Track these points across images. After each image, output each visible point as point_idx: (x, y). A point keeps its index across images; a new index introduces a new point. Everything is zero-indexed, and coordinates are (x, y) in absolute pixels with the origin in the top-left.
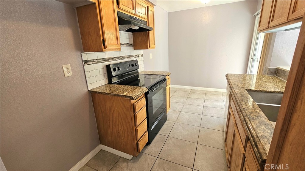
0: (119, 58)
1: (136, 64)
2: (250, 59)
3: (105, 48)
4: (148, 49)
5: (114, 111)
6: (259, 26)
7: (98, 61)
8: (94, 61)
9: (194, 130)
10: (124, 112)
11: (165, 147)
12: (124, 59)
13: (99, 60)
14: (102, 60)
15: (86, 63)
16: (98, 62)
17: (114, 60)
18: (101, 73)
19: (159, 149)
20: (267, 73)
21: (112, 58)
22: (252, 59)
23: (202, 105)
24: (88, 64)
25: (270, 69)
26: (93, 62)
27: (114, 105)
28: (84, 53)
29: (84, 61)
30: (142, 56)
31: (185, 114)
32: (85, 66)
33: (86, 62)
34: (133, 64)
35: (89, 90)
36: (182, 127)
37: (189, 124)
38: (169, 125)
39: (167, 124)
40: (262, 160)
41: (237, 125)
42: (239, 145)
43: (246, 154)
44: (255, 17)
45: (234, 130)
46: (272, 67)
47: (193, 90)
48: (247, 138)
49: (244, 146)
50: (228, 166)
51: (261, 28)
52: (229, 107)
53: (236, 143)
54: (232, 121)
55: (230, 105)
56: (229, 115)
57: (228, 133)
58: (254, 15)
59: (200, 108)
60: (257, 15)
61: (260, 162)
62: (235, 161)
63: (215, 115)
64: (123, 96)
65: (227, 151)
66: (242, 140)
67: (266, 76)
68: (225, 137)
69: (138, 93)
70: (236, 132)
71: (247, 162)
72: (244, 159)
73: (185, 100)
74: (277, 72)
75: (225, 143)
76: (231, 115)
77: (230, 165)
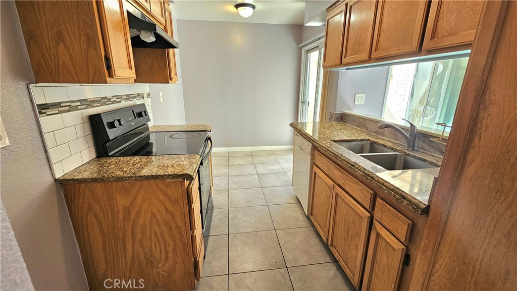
0: (112, 100)
1: (145, 112)
2: (300, 103)
3: (111, 75)
4: (169, 83)
5: (138, 214)
6: (324, 61)
7: (71, 107)
8: (62, 105)
9: (262, 212)
10: (166, 209)
11: (232, 252)
12: (120, 102)
13: (73, 104)
14: (79, 104)
15: (43, 111)
16: (71, 109)
17: (102, 105)
18: (80, 134)
19: (225, 260)
20: (333, 119)
21: (98, 99)
22: (303, 102)
23: (254, 172)
24: (48, 113)
25: (336, 114)
26: (61, 109)
27: (139, 201)
28: (37, 85)
29: (38, 105)
30: (149, 95)
31: (237, 192)
32: (43, 120)
33: (43, 108)
34: (141, 113)
35: (56, 180)
36: (243, 213)
37: (251, 205)
38: (221, 216)
39: (216, 216)
40: (421, 209)
41: (339, 186)
42: (355, 209)
43: (377, 214)
44: (301, 49)
45: (337, 194)
46: (338, 112)
47: (232, 152)
48: (372, 195)
49: (368, 207)
50: (329, 244)
51: (328, 63)
52: (313, 166)
53: (342, 209)
54: (324, 184)
55: (313, 164)
56: (313, 177)
57: (314, 202)
58: (300, 46)
59: (253, 178)
60: (304, 46)
61: (420, 213)
62: (346, 232)
63: (277, 184)
64: (166, 177)
65: (320, 225)
66: (360, 201)
67: (333, 123)
68: (310, 209)
69: (193, 166)
70: (343, 194)
71: (379, 224)
72: (369, 222)
73: (226, 170)
74: (343, 118)
75: (310, 217)
76: (316, 177)
77: (332, 241)
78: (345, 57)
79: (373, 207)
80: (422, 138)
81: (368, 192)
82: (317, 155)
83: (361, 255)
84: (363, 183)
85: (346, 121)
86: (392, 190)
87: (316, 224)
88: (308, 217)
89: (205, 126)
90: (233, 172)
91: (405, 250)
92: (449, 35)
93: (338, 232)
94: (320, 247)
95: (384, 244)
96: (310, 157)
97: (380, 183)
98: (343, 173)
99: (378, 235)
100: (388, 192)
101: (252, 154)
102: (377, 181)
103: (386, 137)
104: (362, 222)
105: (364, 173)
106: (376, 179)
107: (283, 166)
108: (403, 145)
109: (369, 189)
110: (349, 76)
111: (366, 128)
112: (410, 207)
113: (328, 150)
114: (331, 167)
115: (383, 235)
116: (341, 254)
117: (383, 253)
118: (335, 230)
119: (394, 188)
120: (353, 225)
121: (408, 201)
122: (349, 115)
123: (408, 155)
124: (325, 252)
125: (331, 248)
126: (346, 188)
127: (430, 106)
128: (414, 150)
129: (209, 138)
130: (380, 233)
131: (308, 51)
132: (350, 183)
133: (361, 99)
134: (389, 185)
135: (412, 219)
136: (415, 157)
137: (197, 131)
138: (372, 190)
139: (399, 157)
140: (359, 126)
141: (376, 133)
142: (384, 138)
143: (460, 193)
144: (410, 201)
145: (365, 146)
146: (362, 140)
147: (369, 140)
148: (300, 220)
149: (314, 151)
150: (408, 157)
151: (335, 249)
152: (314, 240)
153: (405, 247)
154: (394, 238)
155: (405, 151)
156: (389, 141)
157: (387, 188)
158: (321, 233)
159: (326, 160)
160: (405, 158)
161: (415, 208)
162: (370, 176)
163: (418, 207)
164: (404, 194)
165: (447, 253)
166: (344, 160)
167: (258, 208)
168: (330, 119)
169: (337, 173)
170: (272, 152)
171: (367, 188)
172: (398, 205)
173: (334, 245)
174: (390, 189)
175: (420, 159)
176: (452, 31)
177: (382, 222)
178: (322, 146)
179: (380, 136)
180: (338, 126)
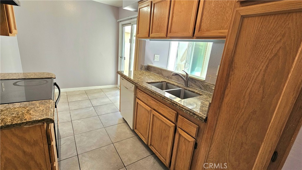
4: (9, 35)
9: (101, 133)
20: (143, 69)
22: (121, 57)
25: (144, 66)
37: (92, 130)
38: (69, 143)
39: (64, 143)
40: (204, 119)
41: (154, 110)
42: (166, 123)
43: (179, 124)
44: (118, 23)
45: (153, 115)
46: (146, 65)
47: (69, 92)
48: (176, 114)
49: (173, 121)
50: (149, 144)
51: (140, 35)
52: (136, 99)
53: (157, 123)
54: (144, 109)
55: (136, 97)
56: (136, 106)
57: (137, 121)
58: (118, 21)
59: (90, 109)
60: (120, 22)
61: (203, 121)
62: (160, 136)
63: (109, 111)
64: (25, 124)
65: (142, 135)
66: (169, 118)
67: (143, 71)
68: (135, 126)
69: (51, 111)
70: (157, 115)
71: (180, 129)
72: (174, 129)
73: (67, 106)
74: (149, 69)
75: (135, 130)
76: (138, 105)
77: (151, 142)
78: (152, 33)
79: (177, 121)
80: (191, 80)
81: (174, 112)
82: (139, 92)
83: (170, 148)
84: (169, 107)
85: (150, 70)
86: (188, 110)
87: (139, 134)
88: (133, 131)
89: (49, 74)
90: (72, 107)
91: (195, 141)
92: (206, 31)
93: (154, 136)
94: (143, 148)
95: (183, 139)
96: (134, 93)
97: (181, 107)
98: (157, 103)
99: (180, 135)
100: (186, 112)
101: (86, 93)
102: (179, 106)
103: (173, 79)
104: (170, 130)
105: (171, 102)
106: (178, 105)
107: (111, 99)
108: (182, 84)
109: (174, 111)
110: (150, 44)
111: (163, 75)
112: (198, 119)
113: (147, 89)
114: (149, 99)
115: (183, 135)
116: (157, 149)
117: (183, 144)
118: (153, 136)
119: (188, 109)
120: (165, 132)
121: (197, 116)
122: (152, 67)
123: (186, 89)
124: (146, 150)
125: (150, 147)
126: (159, 111)
127: (188, 63)
128: (188, 86)
129: (55, 84)
130: (181, 134)
131: (124, 25)
132: (162, 108)
133: (157, 57)
134: (186, 108)
135: (198, 124)
136: (189, 91)
137: (42, 78)
138: (176, 111)
139: (182, 91)
140: (158, 74)
141: (167, 77)
142: (172, 80)
143: (222, 110)
144: (198, 116)
145: (164, 85)
146: (162, 82)
147: (165, 81)
148: (127, 133)
149: (136, 90)
150: (186, 91)
151: (153, 147)
152: (139, 144)
153: (195, 140)
154: (189, 136)
155: (184, 87)
156: (175, 82)
157: (185, 110)
158: (143, 139)
159: (145, 95)
160: (184, 91)
161: (201, 119)
162: (175, 104)
163: (202, 118)
164: (194, 112)
165: (216, 139)
166: (158, 95)
167: (98, 130)
168: (141, 69)
169: (153, 103)
170: (101, 90)
171: (172, 110)
172: (190, 118)
173: (152, 145)
174: (187, 110)
175: (192, 91)
176: (208, 29)
177: (182, 128)
178: (142, 87)
179: (170, 79)
180: (147, 73)
